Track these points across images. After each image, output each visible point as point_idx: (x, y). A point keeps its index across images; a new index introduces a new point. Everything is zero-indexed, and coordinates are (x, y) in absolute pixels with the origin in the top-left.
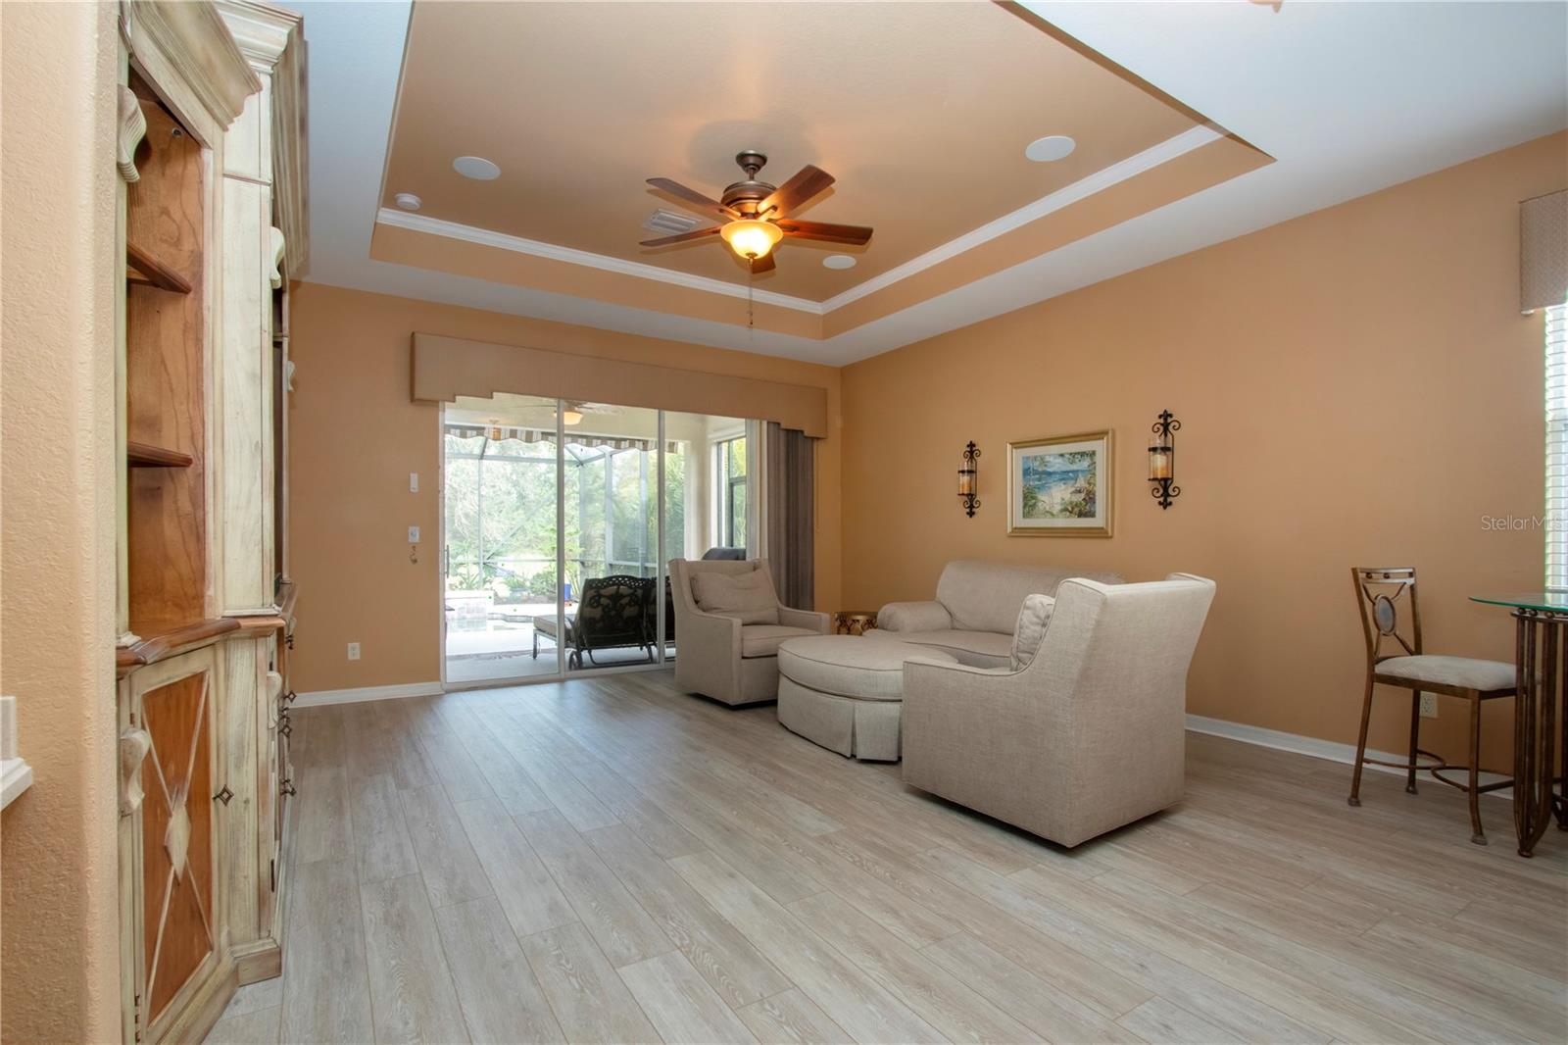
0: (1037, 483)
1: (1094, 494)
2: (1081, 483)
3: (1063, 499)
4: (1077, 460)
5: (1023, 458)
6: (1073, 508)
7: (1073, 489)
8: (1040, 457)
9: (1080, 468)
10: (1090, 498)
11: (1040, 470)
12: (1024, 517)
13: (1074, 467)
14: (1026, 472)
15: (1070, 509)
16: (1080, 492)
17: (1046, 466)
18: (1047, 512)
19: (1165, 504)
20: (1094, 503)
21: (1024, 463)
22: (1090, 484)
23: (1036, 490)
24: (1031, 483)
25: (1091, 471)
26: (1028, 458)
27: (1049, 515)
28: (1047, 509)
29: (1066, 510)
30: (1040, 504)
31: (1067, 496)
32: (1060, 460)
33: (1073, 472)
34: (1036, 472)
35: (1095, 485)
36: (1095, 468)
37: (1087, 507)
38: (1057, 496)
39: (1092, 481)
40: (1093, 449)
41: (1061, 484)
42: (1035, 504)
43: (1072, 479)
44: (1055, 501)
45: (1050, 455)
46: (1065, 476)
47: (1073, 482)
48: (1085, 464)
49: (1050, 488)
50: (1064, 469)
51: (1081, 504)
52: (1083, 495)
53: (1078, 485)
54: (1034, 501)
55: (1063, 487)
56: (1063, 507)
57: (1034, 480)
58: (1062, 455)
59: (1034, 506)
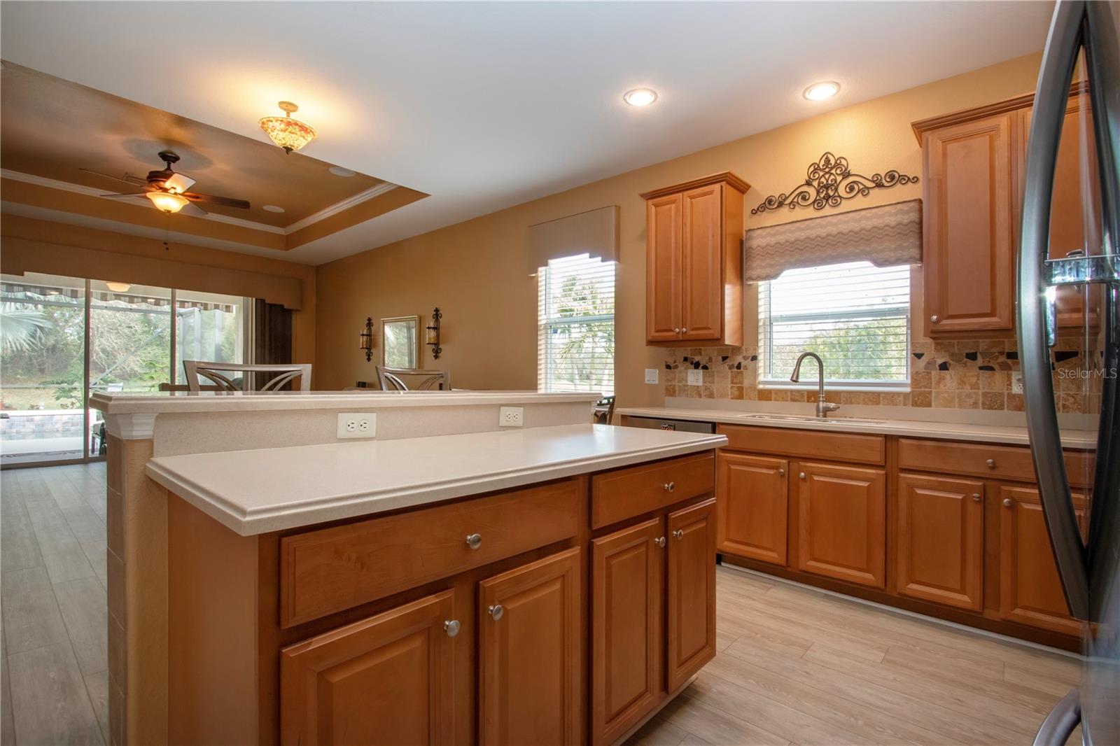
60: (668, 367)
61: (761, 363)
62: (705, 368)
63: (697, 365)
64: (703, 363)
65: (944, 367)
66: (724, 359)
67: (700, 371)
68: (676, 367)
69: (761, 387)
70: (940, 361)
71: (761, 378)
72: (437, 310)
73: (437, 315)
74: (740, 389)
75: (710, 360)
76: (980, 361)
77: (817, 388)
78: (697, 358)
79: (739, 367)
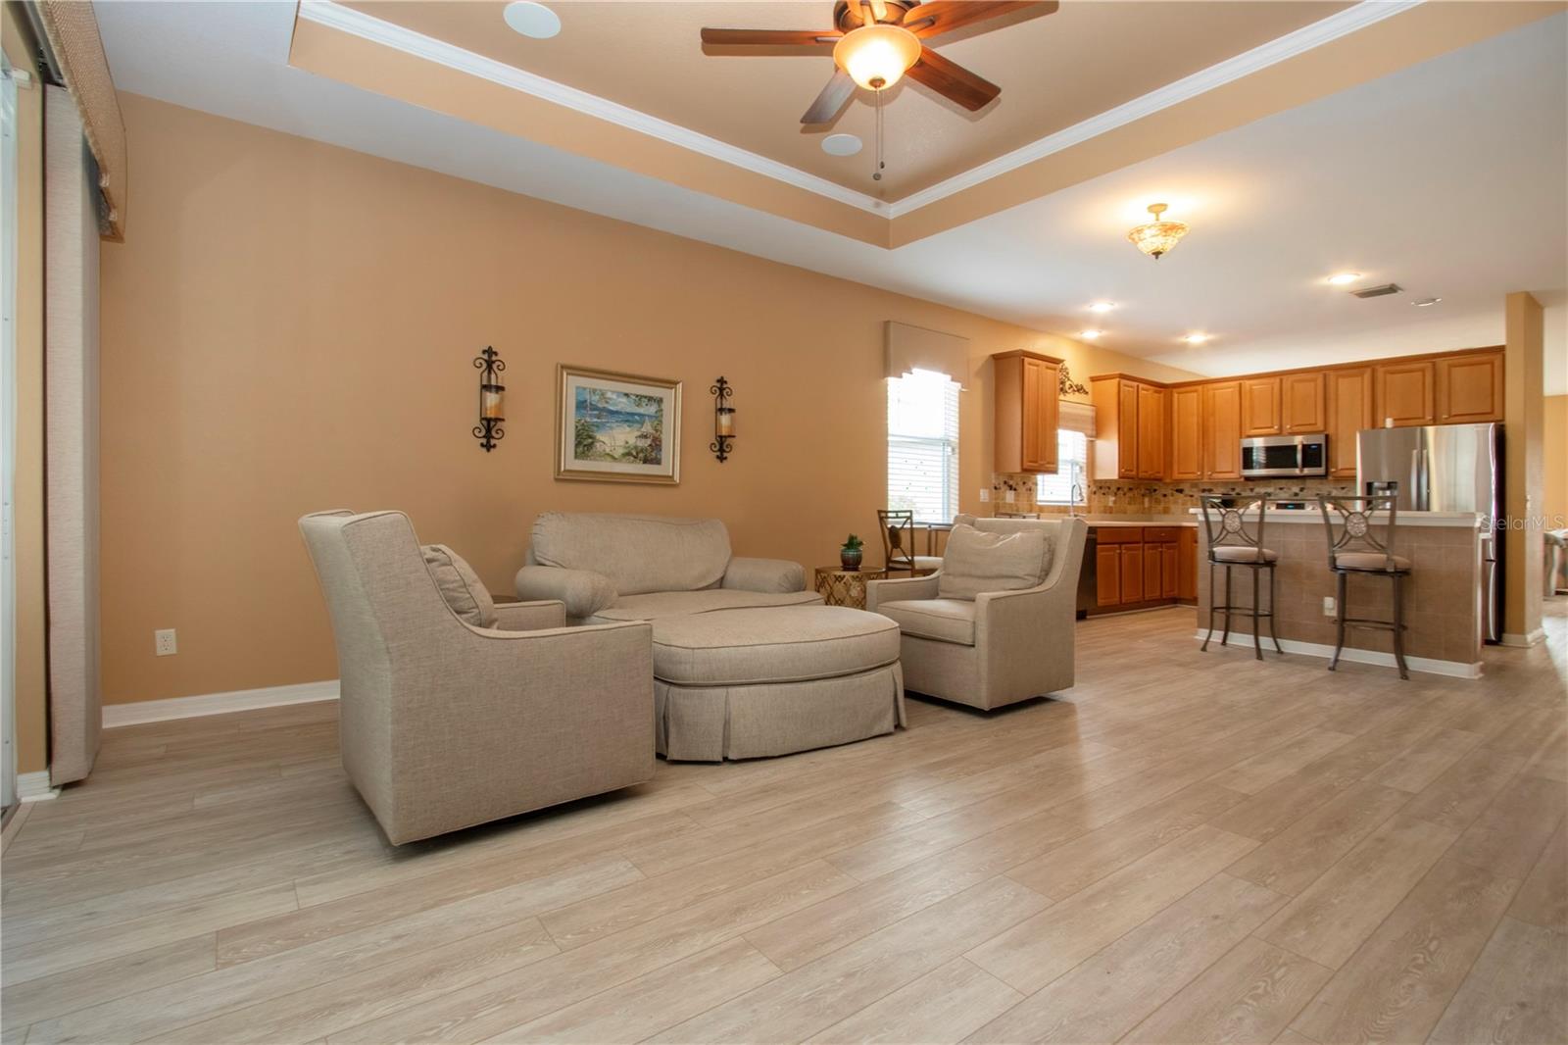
0: (595, 420)
1: (660, 441)
2: (647, 428)
3: (627, 443)
4: (644, 404)
5: (577, 388)
6: (637, 453)
7: (639, 434)
8: (601, 390)
9: (646, 413)
10: (657, 445)
11: (600, 405)
12: (576, 457)
13: (641, 410)
14: (581, 405)
15: (635, 454)
16: (645, 437)
17: (607, 402)
18: (608, 454)
19: (721, 458)
20: (661, 450)
21: (577, 394)
22: (657, 431)
23: (595, 429)
24: (588, 419)
25: (658, 418)
26: (585, 389)
27: (609, 459)
28: (608, 451)
29: (629, 454)
30: (598, 445)
31: (632, 441)
32: (624, 400)
33: (639, 415)
34: (594, 408)
35: (661, 432)
36: (662, 415)
37: (653, 454)
38: (617, 438)
39: (659, 428)
40: (661, 396)
41: (625, 425)
42: (592, 443)
43: (637, 422)
44: (618, 444)
45: (613, 392)
46: (629, 419)
47: (639, 426)
48: (652, 409)
49: (611, 428)
50: (629, 410)
51: (646, 450)
52: (649, 441)
53: (643, 430)
54: (590, 440)
55: (628, 429)
56: (626, 451)
57: (591, 415)
58: (627, 395)
59: (590, 446)
60: (996, 488)
61: (1040, 487)
62: (1015, 490)
63: (1011, 487)
64: (1014, 486)
65: (1095, 493)
66: (1024, 483)
67: (1013, 492)
68: (1000, 488)
69: (1039, 503)
70: (1094, 489)
71: (1039, 497)
72: (722, 381)
73: (721, 390)
74: (1031, 505)
75: (1017, 484)
76: (1102, 491)
77: (1070, 504)
78: (1011, 483)
79: (1030, 490)
